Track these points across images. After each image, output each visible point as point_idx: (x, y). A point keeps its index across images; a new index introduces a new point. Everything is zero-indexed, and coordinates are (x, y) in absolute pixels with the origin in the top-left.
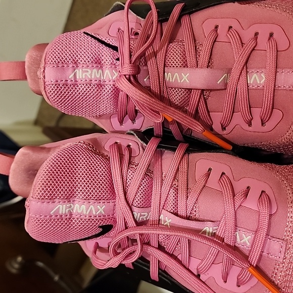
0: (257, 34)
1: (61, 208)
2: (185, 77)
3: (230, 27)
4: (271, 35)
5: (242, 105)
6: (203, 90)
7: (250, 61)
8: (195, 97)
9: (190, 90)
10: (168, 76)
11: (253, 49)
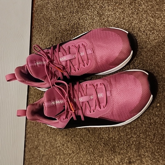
0: (79, 45)
1: (53, 103)
2: (65, 58)
3: (72, 45)
4: (82, 44)
5: (81, 61)
6: (70, 60)
7: (79, 50)
8: (68, 62)
9: (67, 61)
10: (61, 60)
11: (79, 48)
